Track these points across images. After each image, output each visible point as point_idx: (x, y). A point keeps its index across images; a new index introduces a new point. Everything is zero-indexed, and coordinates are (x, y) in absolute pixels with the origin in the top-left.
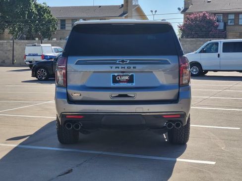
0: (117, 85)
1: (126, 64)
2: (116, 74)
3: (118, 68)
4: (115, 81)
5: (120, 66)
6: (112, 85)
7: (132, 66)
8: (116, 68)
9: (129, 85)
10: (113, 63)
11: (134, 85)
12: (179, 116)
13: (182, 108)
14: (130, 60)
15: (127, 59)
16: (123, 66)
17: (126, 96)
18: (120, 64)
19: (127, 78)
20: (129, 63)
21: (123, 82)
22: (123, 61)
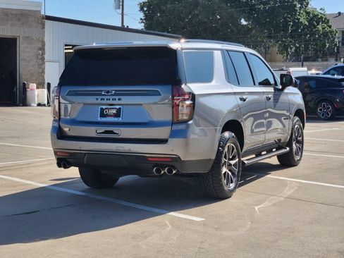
0: (104, 119)
1: (111, 95)
2: (104, 107)
3: (104, 99)
4: (102, 115)
5: (105, 98)
6: (99, 119)
7: (117, 97)
8: (101, 99)
9: (116, 120)
10: (98, 94)
11: (120, 120)
12: (170, 160)
13: (172, 150)
14: (116, 91)
15: (113, 89)
16: (108, 97)
17: (112, 132)
18: (105, 95)
19: (114, 111)
20: (115, 95)
21: (111, 116)
22: (108, 92)
